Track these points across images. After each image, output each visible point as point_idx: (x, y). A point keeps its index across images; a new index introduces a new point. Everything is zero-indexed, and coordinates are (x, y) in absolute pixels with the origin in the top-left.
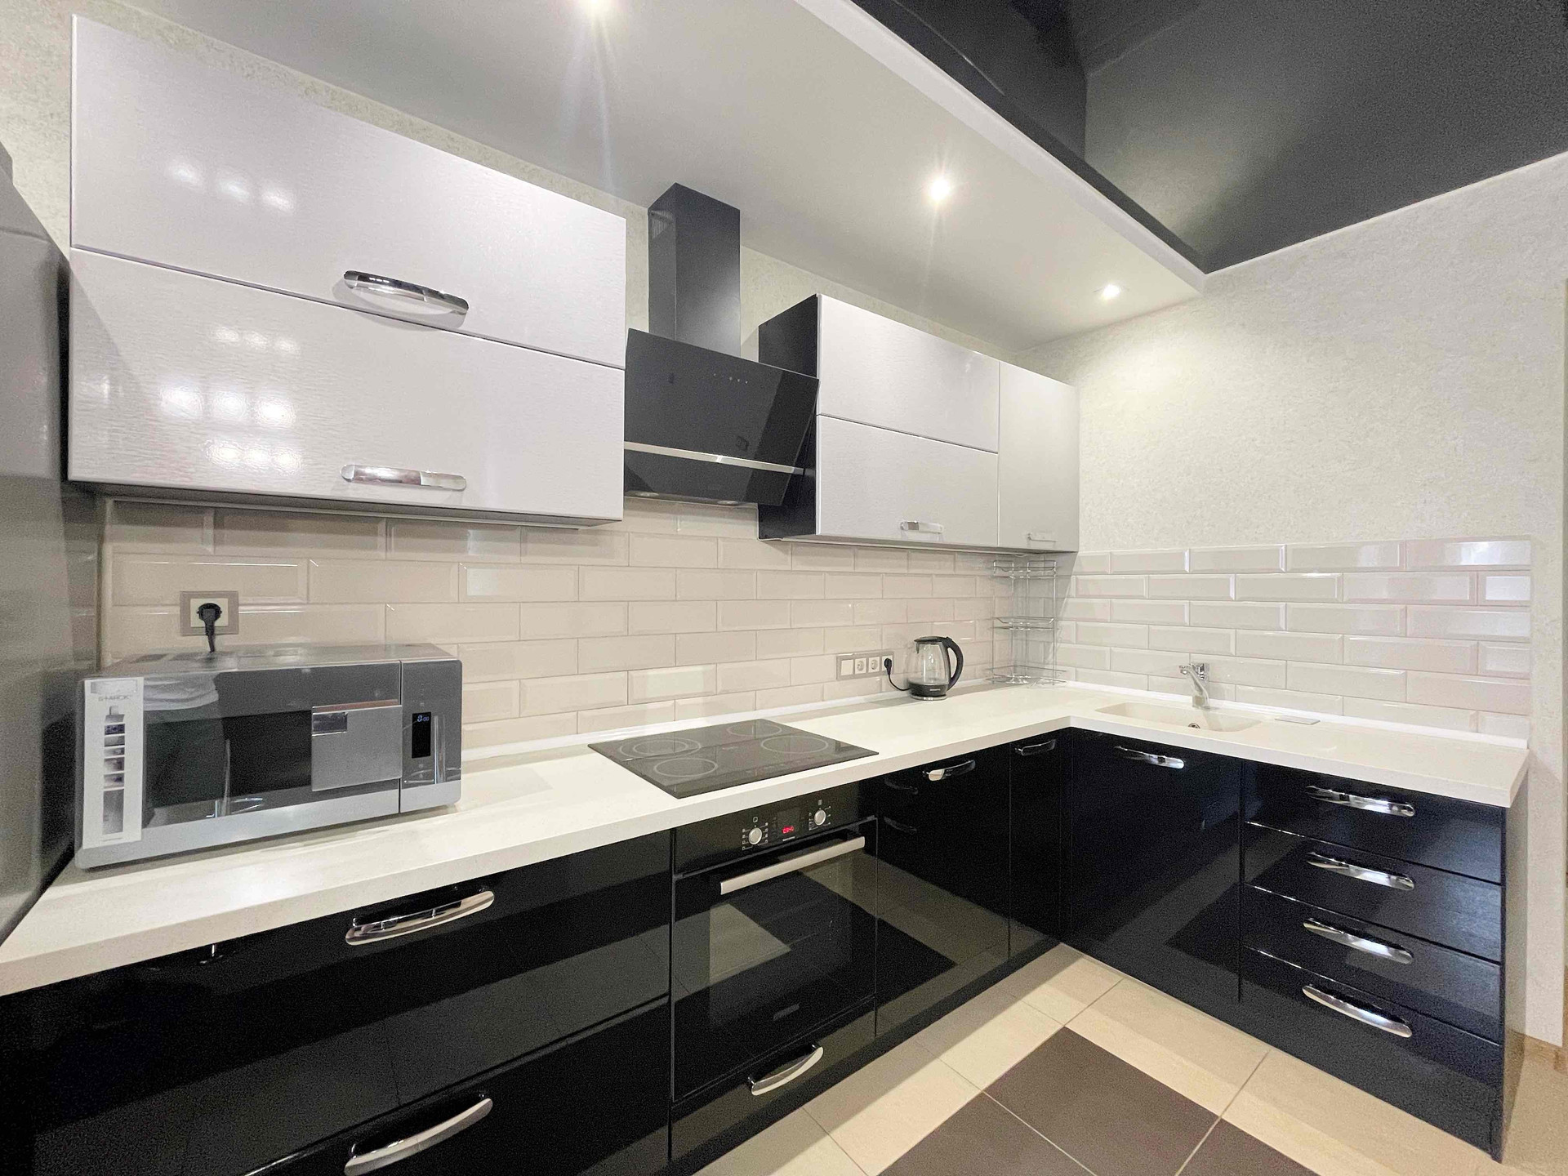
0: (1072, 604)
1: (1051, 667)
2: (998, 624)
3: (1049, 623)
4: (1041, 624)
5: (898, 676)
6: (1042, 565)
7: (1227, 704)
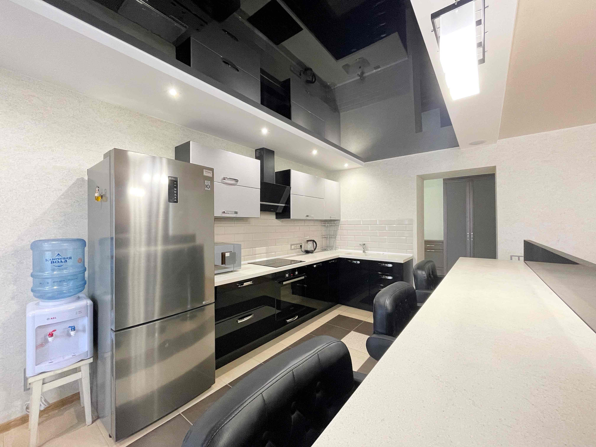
0: (339, 232)
1: (335, 246)
2: (323, 236)
3: (334, 236)
4: (333, 236)
5: (303, 249)
6: (333, 223)
7: (369, 252)
